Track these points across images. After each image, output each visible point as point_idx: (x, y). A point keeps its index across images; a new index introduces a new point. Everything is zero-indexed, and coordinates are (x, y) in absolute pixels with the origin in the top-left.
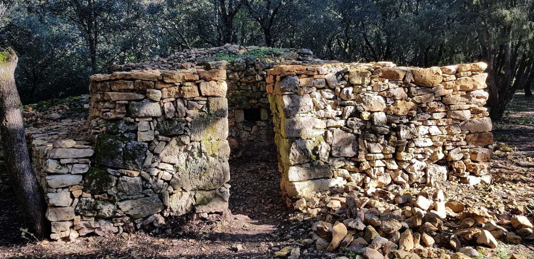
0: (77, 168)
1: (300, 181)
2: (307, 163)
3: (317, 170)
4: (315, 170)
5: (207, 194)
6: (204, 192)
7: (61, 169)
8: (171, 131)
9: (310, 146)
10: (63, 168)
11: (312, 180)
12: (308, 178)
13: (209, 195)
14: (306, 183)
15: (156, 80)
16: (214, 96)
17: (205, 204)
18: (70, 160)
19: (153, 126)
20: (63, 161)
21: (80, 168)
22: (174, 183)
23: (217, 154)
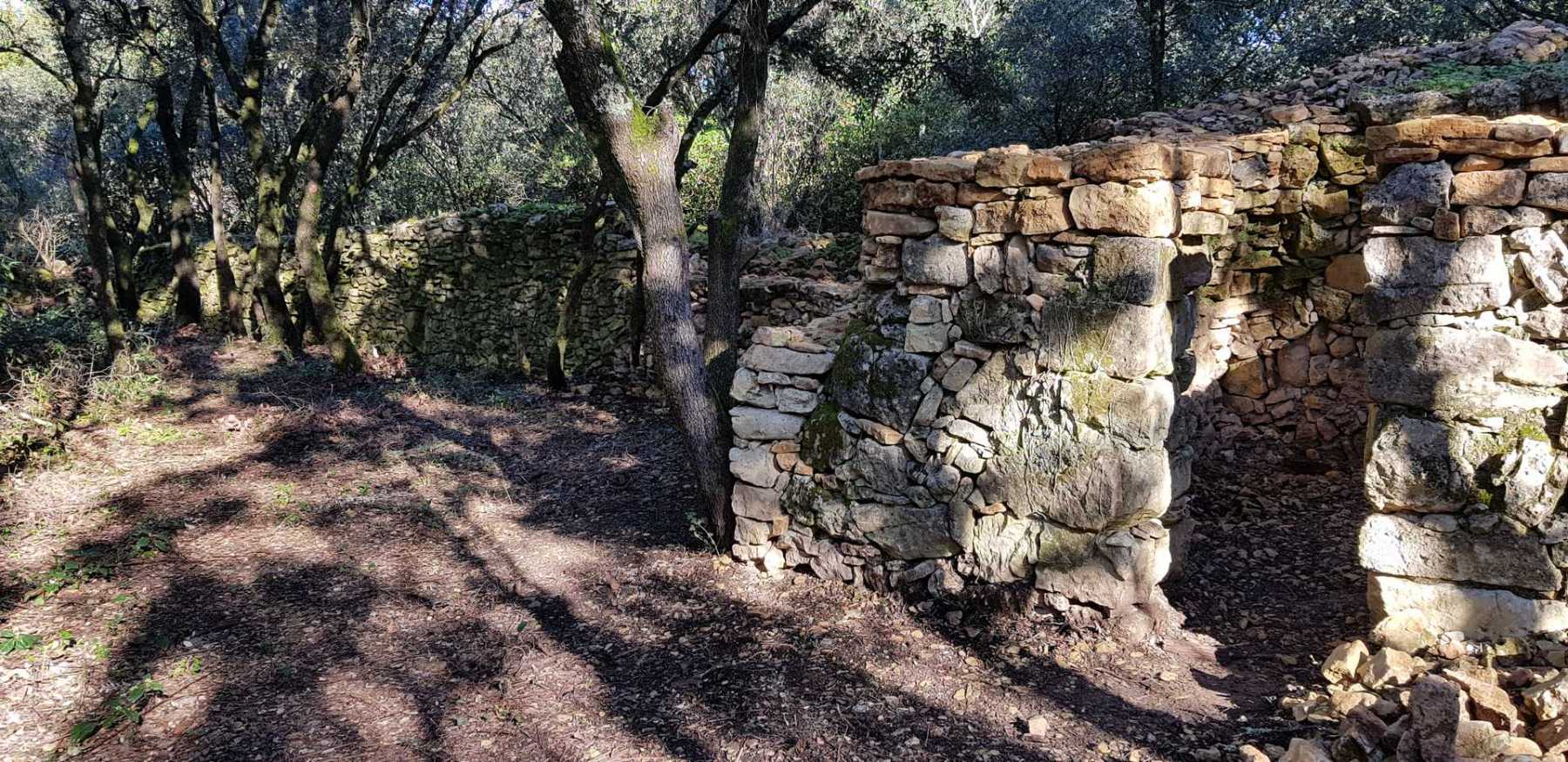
0: (791, 399)
1: (1407, 577)
2: (1441, 512)
3: (1483, 553)
4: (1477, 548)
5: (1072, 539)
6: (1063, 532)
7: (758, 395)
8: (989, 332)
9: (1468, 450)
10: (763, 393)
11: (1459, 584)
12: (1442, 575)
13: (1077, 545)
14: (1429, 592)
15: (959, 179)
16: (1113, 233)
17: (1064, 571)
18: (777, 376)
19: (948, 311)
20: (762, 378)
21: (802, 400)
22: (985, 485)
23: (1103, 420)
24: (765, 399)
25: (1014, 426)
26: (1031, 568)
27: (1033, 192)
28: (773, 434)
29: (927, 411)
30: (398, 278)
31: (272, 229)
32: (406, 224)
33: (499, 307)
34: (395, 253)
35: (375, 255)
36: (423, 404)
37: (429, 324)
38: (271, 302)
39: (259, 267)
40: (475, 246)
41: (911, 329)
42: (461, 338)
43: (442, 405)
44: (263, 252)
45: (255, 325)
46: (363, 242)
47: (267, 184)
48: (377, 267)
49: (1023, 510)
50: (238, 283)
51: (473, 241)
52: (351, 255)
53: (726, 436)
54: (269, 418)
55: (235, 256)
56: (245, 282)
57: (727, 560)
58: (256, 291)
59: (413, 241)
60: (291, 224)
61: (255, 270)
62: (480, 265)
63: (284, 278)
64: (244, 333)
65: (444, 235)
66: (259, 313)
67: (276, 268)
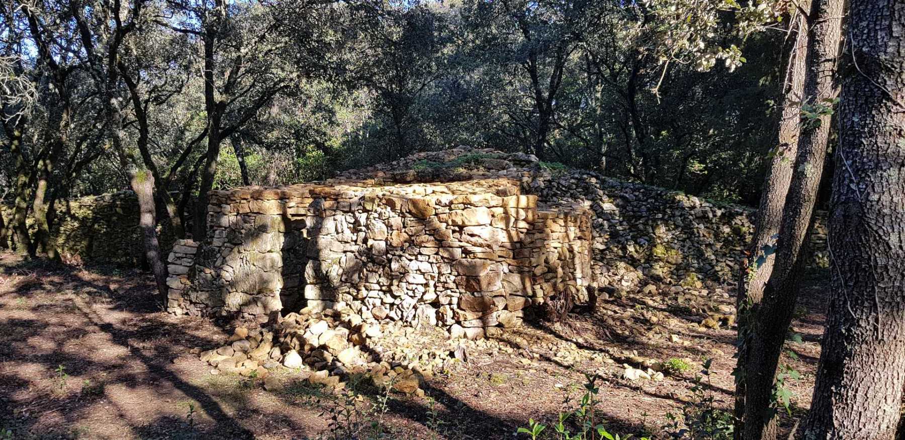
0: (186, 261)
2: (319, 283)
4: (325, 291)
5: (249, 297)
6: (248, 295)
7: (176, 260)
8: (234, 240)
9: (324, 268)
10: (178, 260)
11: (321, 300)
12: (319, 298)
13: (250, 299)
14: (316, 302)
16: (259, 213)
17: (248, 306)
18: (182, 254)
19: (224, 234)
20: (177, 255)
21: (188, 262)
22: (233, 284)
23: (255, 264)
24: (178, 262)
25: (238, 266)
26: (241, 306)
27: (242, 201)
28: (180, 272)
29: (218, 263)
30: (83, 221)
31: (24, 200)
32: (87, 198)
33: (126, 236)
34: (82, 211)
35: (73, 212)
36: (86, 275)
37: (95, 244)
38: (22, 233)
39: (17, 216)
40: (117, 209)
41: (215, 239)
42: (109, 250)
43: (94, 276)
44: (19, 210)
45: (13, 243)
46: (68, 206)
47: (23, 179)
48: (74, 217)
49: (239, 291)
50: (6, 224)
51: (117, 207)
52: (61, 212)
53: (167, 274)
54: (17, 279)
55: (5, 210)
56: (9, 223)
57: (166, 313)
58: (14, 227)
59: (90, 206)
60: (33, 196)
61: (14, 217)
62: (120, 217)
63: (29, 222)
64: (7, 247)
65: (104, 204)
66: (16, 238)
67: (25, 217)
